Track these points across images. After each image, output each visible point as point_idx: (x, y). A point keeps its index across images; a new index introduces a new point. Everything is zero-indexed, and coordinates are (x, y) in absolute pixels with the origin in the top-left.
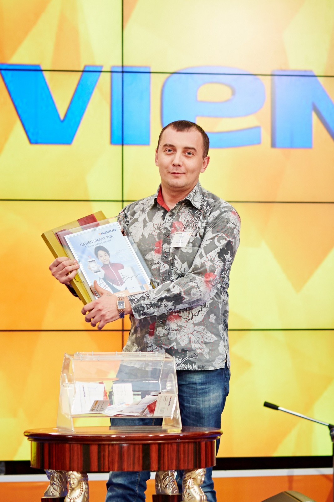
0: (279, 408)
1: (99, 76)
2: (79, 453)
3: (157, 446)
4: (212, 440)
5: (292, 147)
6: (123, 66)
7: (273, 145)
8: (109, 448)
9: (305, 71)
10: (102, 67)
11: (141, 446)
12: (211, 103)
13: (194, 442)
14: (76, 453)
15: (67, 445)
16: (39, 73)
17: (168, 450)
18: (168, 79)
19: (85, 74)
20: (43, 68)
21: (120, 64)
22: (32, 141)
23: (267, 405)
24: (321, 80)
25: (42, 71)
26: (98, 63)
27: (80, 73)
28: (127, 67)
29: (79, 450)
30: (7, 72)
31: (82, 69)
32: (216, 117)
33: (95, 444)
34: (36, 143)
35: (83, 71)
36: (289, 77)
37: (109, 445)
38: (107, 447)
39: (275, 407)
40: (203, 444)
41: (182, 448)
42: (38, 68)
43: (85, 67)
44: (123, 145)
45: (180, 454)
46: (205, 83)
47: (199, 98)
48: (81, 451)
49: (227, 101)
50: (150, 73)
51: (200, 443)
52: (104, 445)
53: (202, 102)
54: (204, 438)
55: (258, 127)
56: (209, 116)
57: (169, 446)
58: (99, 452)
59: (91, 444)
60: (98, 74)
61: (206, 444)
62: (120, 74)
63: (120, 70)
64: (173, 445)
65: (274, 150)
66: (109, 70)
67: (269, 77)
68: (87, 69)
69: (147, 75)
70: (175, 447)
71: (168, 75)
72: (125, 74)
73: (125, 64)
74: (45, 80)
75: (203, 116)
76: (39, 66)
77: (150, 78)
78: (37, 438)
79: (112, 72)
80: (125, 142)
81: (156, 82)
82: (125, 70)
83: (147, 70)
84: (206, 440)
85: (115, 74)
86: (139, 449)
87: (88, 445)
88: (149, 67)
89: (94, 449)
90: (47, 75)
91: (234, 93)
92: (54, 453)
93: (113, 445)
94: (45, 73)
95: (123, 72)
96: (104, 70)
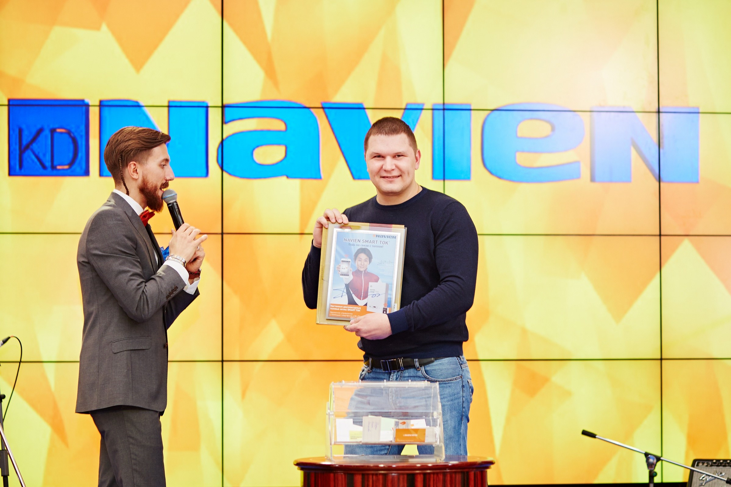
0: (597, 436)
1: (421, 113)
2: (344, 482)
3: (422, 476)
4: (483, 470)
5: (611, 181)
6: (444, 104)
7: (593, 179)
8: (373, 477)
9: (624, 107)
10: (423, 104)
11: (405, 476)
12: (530, 138)
13: (461, 472)
14: (340, 483)
15: (332, 475)
16: (362, 110)
17: (434, 480)
18: (488, 115)
19: (407, 111)
20: (366, 106)
21: (442, 102)
22: (355, 177)
23: (585, 433)
24: (639, 115)
25: (364, 109)
26: (419, 101)
27: (402, 111)
28: (448, 104)
29: (344, 480)
30: (330, 110)
31: (404, 107)
32: (536, 152)
33: (359, 474)
34: (359, 179)
35: (405, 109)
36: (608, 113)
37: (373, 474)
38: (371, 476)
39: (593, 436)
40: (472, 474)
41: (448, 478)
42: (361, 106)
43: (407, 105)
44: (444, 180)
45: (447, 485)
46: (525, 119)
47: (519, 134)
48: (345, 481)
49: (547, 137)
50: (470, 110)
51: (468, 472)
52: (368, 474)
53: (521, 138)
54: (473, 468)
55: (578, 162)
56: (529, 152)
57: (435, 476)
58: (363, 482)
59: (355, 474)
60: (419, 111)
61: (475, 474)
62: (441, 112)
63: (442, 107)
64: (439, 475)
65: (593, 185)
66: (430, 107)
67: (589, 114)
68: (409, 107)
69: (468, 112)
70: (441, 477)
71: (488, 112)
72: (446, 112)
73: (446, 102)
74: (367, 117)
75: (523, 151)
76: (362, 104)
77: (471, 115)
78: (303, 467)
79: (433, 109)
80: (446, 177)
81: (477, 119)
82: (446, 107)
83: (468, 108)
84: (475, 470)
85: (436, 112)
86: (403, 479)
87: (353, 475)
88: (470, 105)
89: (358, 479)
90: (369, 112)
91: (553, 129)
92: (320, 482)
93: (376, 474)
94: (367, 111)
95: (444, 109)
96: (425, 107)
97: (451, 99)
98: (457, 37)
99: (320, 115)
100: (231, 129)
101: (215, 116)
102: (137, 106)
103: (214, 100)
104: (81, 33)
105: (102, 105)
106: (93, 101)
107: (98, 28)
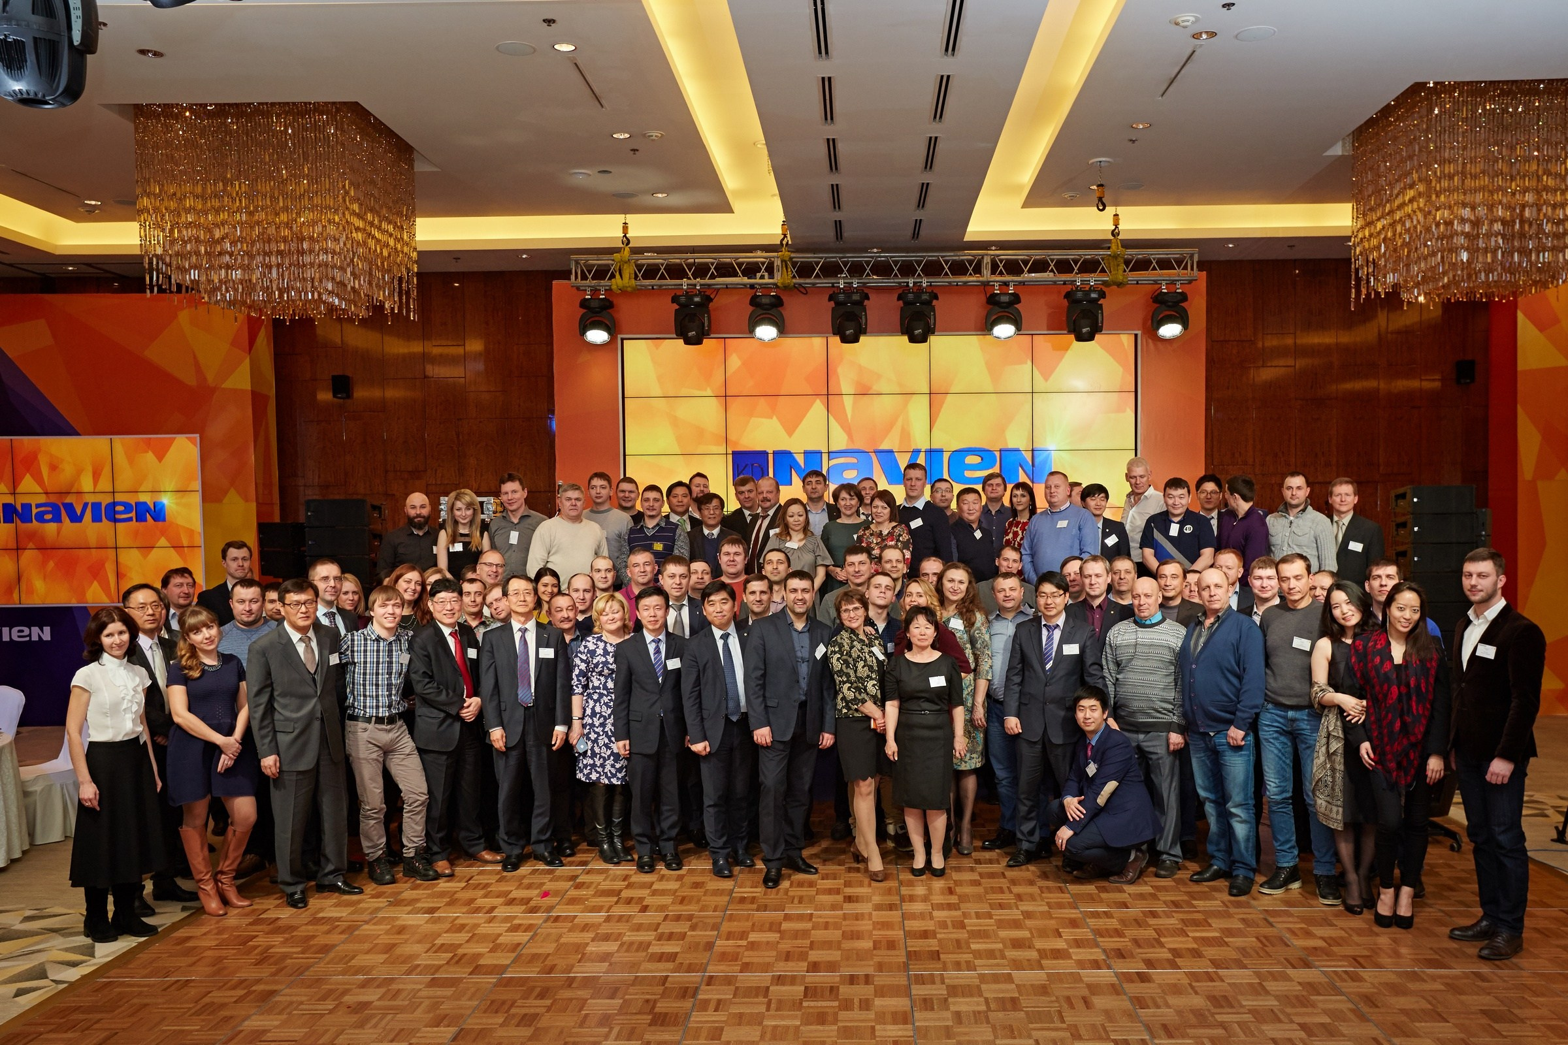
97: (935, 446)
98: (939, 411)
99: (873, 456)
100: (832, 462)
101: (825, 457)
102: (790, 453)
103: (824, 450)
104: (764, 420)
105: (775, 453)
106: (770, 451)
107: (771, 418)
